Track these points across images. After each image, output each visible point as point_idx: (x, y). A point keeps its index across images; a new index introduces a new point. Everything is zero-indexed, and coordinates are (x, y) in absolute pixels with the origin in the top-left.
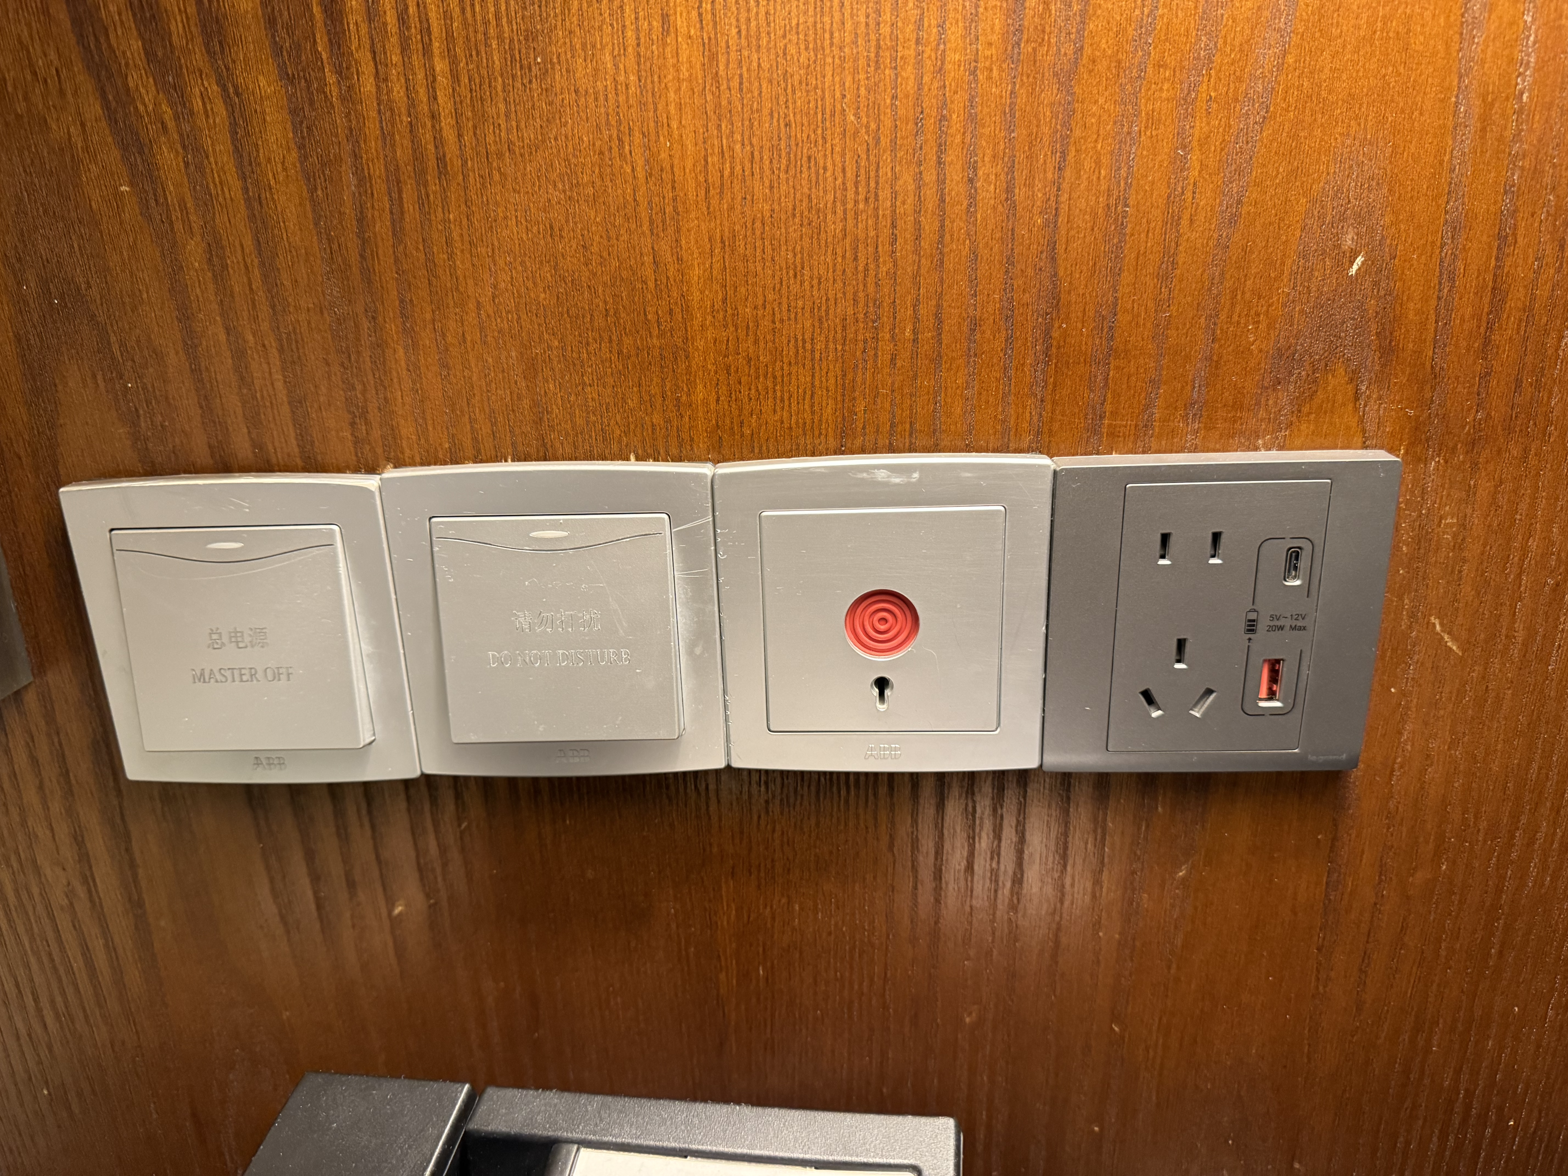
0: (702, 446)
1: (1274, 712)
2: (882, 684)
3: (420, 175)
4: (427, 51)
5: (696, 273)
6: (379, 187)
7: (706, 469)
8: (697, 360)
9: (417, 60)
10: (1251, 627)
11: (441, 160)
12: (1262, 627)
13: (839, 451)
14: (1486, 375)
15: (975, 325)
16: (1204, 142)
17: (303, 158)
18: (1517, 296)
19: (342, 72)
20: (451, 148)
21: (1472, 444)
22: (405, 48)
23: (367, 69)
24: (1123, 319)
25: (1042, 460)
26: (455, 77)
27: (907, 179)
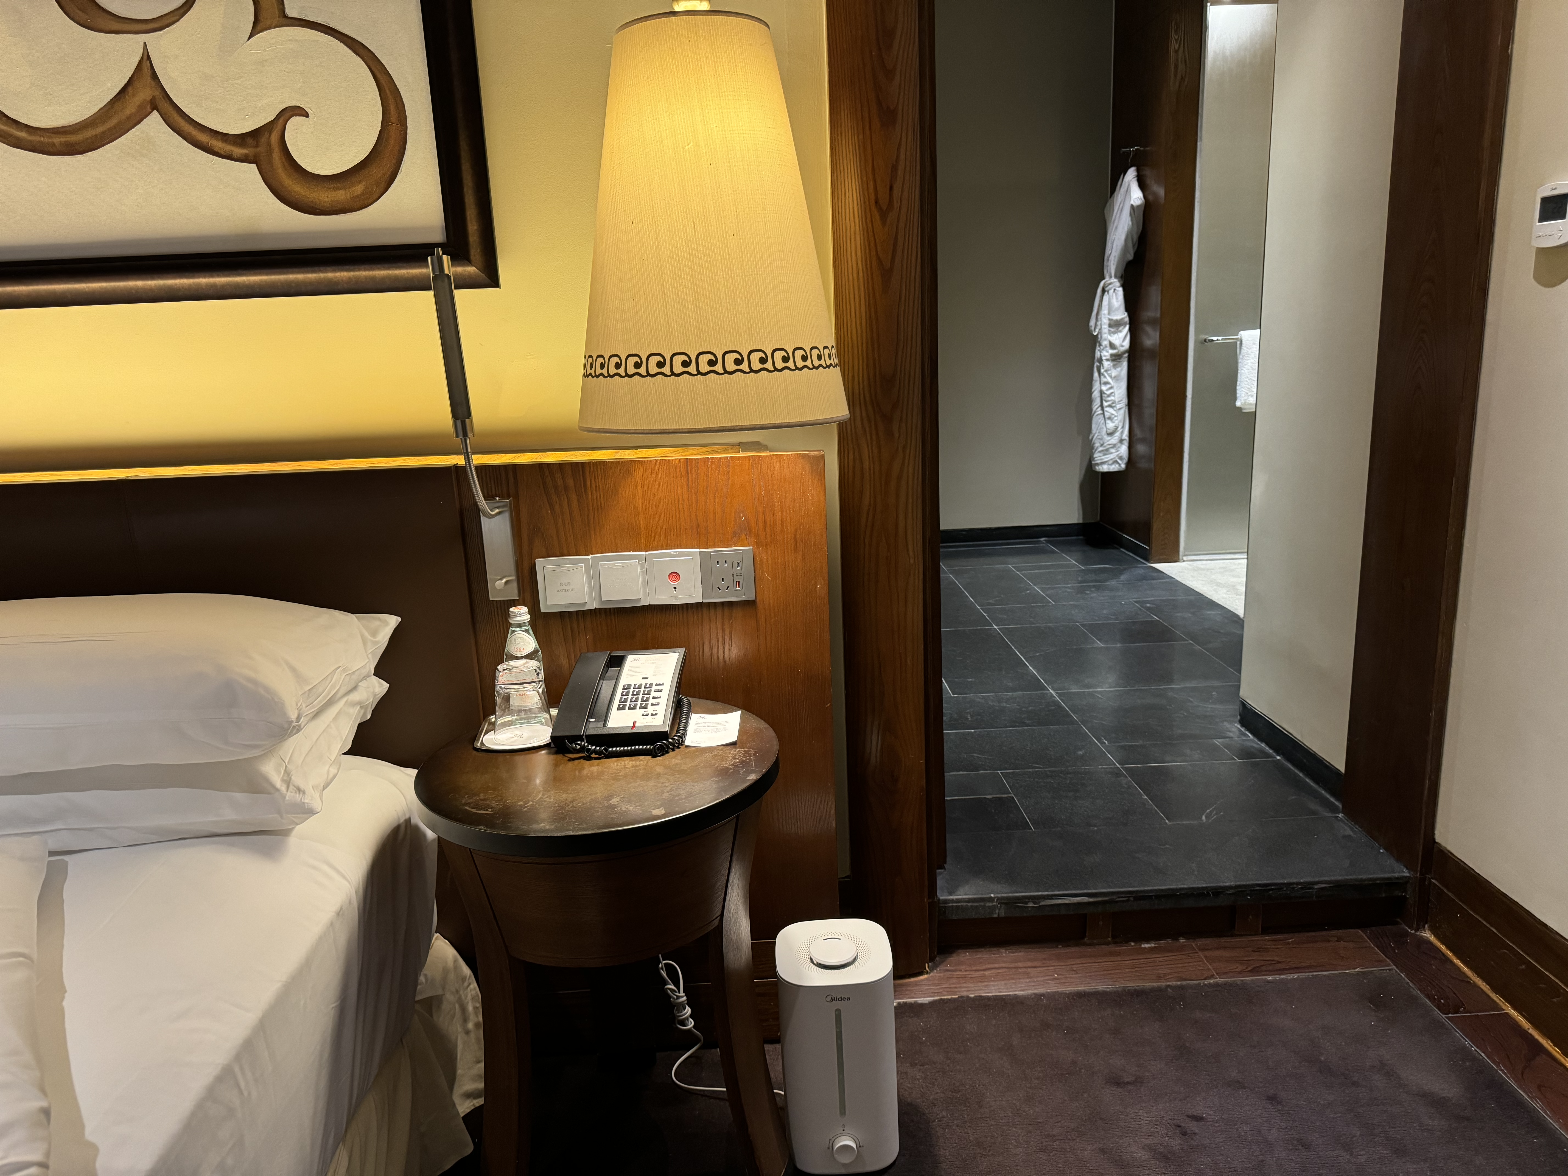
0: (643, 549)
1: (739, 590)
2: (675, 588)
3: (598, 509)
4: (599, 491)
5: (642, 522)
6: (591, 511)
7: (644, 553)
8: (642, 536)
9: (598, 493)
10: (733, 576)
11: (601, 507)
12: (735, 575)
13: (666, 549)
14: (766, 535)
15: (686, 529)
16: (718, 502)
17: (579, 507)
18: (768, 523)
19: (586, 495)
20: (603, 505)
21: (766, 545)
22: (596, 491)
23: (590, 494)
24: (709, 528)
25: (698, 550)
26: (604, 495)
27: (674, 509)
